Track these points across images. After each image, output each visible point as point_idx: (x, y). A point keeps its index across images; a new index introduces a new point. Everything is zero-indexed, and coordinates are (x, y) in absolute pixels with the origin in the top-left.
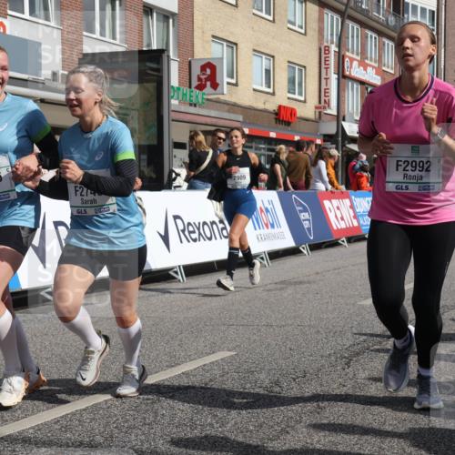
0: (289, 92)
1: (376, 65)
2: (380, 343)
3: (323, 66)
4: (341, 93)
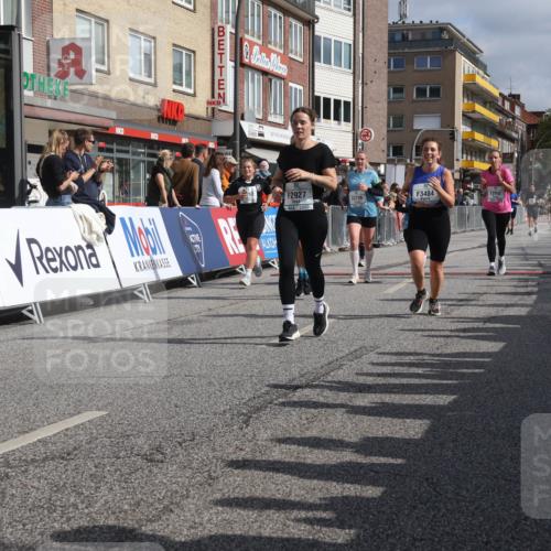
0: (175, 83)
1: (282, 51)
2: (285, 395)
3: (217, 51)
4: (239, 85)
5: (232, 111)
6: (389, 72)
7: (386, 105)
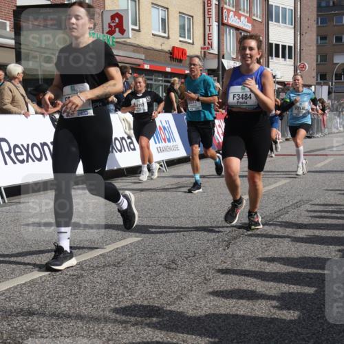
0: (180, 36)
1: (248, 15)
3: (207, 16)
4: (221, 37)
5: (217, 53)
6: (318, 27)
7: (315, 48)
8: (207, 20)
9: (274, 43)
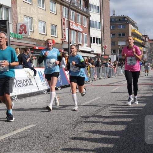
0: (52, 34)
2: (85, 119)
3: (63, 25)
4: (69, 34)
5: (68, 41)
6: (111, 30)
7: (110, 39)
8: (63, 27)
9: (92, 37)
